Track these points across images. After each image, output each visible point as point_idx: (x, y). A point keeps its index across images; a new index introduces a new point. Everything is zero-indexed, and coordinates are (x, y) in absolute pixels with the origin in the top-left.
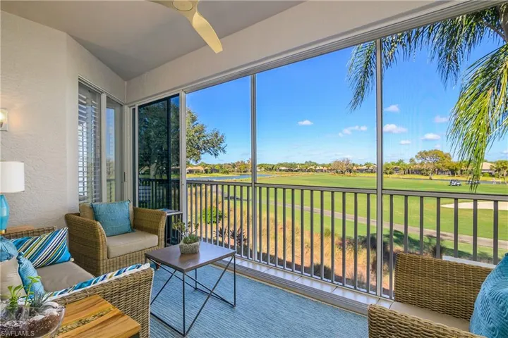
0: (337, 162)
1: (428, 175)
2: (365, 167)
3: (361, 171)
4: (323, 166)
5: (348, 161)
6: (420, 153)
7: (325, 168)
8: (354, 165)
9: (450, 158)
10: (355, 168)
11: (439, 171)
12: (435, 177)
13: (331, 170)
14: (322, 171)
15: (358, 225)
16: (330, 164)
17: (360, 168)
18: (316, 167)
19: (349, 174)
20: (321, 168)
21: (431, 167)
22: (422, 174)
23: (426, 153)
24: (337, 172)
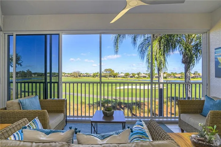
0: (75, 72)
1: (107, 78)
2: (86, 75)
3: (84, 76)
4: (68, 74)
5: (79, 72)
6: (105, 70)
7: (69, 75)
8: (81, 74)
9: (114, 72)
10: (82, 75)
11: (110, 76)
12: (109, 78)
13: (71, 76)
14: (68, 76)
15: (90, 98)
16: (71, 73)
17: (84, 75)
18: (65, 75)
19: (79, 77)
20: (67, 75)
21: (108, 75)
22: (105, 77)
23: (107, 70)
24: (74, 77)
